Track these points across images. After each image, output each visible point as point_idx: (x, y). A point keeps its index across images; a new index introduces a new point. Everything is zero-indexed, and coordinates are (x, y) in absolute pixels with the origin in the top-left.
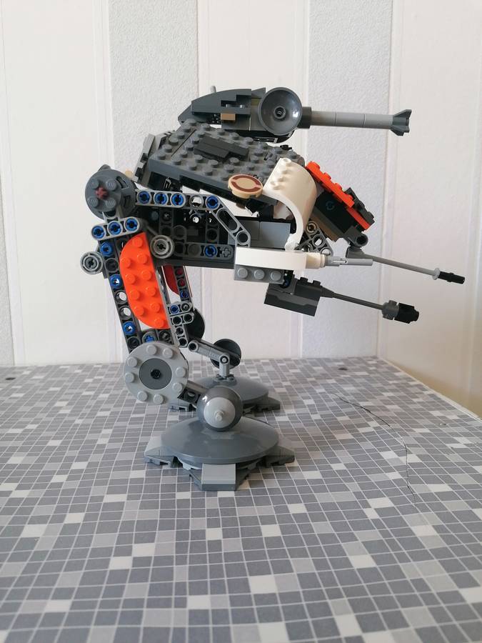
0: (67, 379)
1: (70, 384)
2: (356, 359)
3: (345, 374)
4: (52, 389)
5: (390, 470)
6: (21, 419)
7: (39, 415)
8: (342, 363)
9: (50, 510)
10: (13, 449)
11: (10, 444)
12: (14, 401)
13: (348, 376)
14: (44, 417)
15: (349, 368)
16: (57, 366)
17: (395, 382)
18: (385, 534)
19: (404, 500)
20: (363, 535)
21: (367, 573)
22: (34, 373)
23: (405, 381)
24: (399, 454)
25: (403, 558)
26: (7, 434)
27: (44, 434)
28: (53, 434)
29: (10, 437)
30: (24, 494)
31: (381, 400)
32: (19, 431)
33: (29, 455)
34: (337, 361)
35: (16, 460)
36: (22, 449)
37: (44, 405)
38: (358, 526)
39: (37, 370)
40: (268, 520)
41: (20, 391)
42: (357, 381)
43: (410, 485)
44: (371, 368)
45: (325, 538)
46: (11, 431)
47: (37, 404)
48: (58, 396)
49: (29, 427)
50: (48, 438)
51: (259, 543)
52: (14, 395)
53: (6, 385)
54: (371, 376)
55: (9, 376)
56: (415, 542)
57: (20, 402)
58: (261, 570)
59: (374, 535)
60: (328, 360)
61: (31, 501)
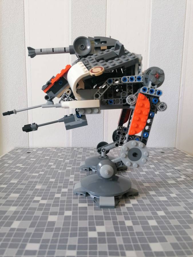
0: (51, 153)
1: (53, 155)
2: (167, 149)
3: (164, 155)
4: (46, 157)
6: (37, 170)
7: (43, 168)
8: (161, 150)
9: (57, 209)
10: (36, 182)
11: (35, 180)
12: (33, 162)
13: (166, 156)
14: (45, 169)
15: (165, 152)
16: (46, 148)
17: (187, 159)
22: (37, 151)
23: (191, 159)
26: (33, 176)
27: (47, 176)
28: (51, 176)
29: (34, 177)
30: (45, 202)
31: (184, 167)
32: (37, 174)
33: (43, 185)
34: (159, 149)
35: (38, 187)
36: (40, 182)
37: (45, 164)
39: (39, 149)
41: (34, 158)
42: (171, 158)
44: (175, 153)
46: (34, 174)
47: (42, 163)
48: (49, 160)
49: (41, 173)
50: (49, 178)
52: (32, 159)
53: (28, 155)
54: (176, 156)
55: (28, 151)
57: (35, 163)
60: (155, 148)
61: (48, 205)
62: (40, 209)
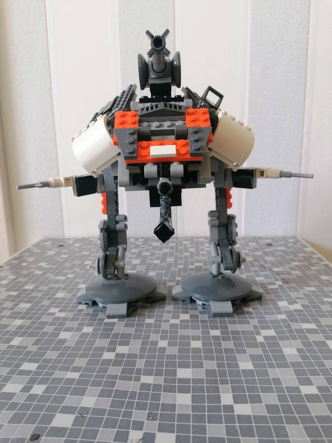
0: (93, 247)
1: (95, 250)
3: (270, 248)
4: (84, 253)
5: (281, 313)
6: (65, 271)
7: (75, 269)
8: (269, 241)
9: (75, 324)
10: (59, 289)
11: (58, 285)
12: (62, 260)
13: (272, 250)
14: (77, 270)
15: (273, 244)
16: (88, 239)
17: (303, 255)
18: (265, 351)
19: (283, 332)
20: (251, 351)
21: (247, 372)
22: (75, 243)
23: (309, 255)
24: (290, 303)
25: (271, 366)
26: (57, 280)
27: (77, 280)
28: (82, 281)
29: (57, 282)
30: (62, 315)
32: (63, 278)
33: (67, 292)
34: (266, 239)
35: (60, 295)
36: (64, 289)
37: (78, 262)
38: (249, 346)
39: (77, 240)
40: (196, 338)
41: (65, 254)
42: (277, 253)
43: (290, 323)
44: (289, 245)
45: (227, 351)
46: (59, 278)
47: (75, 262)
48: (87, 258)
49: (69, 276)
50: (79, 283)
51: (188, 351)
52: (62, 256)
53: (58, 249)
54: (288, 250)
55: (61, 244)
56: (283, 357)
57: (66, 260)
58: (185, 365)
59: (258, 351)
61: (65, 319)
62: (52, 324)
